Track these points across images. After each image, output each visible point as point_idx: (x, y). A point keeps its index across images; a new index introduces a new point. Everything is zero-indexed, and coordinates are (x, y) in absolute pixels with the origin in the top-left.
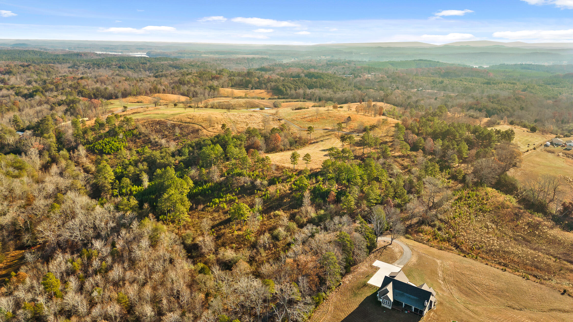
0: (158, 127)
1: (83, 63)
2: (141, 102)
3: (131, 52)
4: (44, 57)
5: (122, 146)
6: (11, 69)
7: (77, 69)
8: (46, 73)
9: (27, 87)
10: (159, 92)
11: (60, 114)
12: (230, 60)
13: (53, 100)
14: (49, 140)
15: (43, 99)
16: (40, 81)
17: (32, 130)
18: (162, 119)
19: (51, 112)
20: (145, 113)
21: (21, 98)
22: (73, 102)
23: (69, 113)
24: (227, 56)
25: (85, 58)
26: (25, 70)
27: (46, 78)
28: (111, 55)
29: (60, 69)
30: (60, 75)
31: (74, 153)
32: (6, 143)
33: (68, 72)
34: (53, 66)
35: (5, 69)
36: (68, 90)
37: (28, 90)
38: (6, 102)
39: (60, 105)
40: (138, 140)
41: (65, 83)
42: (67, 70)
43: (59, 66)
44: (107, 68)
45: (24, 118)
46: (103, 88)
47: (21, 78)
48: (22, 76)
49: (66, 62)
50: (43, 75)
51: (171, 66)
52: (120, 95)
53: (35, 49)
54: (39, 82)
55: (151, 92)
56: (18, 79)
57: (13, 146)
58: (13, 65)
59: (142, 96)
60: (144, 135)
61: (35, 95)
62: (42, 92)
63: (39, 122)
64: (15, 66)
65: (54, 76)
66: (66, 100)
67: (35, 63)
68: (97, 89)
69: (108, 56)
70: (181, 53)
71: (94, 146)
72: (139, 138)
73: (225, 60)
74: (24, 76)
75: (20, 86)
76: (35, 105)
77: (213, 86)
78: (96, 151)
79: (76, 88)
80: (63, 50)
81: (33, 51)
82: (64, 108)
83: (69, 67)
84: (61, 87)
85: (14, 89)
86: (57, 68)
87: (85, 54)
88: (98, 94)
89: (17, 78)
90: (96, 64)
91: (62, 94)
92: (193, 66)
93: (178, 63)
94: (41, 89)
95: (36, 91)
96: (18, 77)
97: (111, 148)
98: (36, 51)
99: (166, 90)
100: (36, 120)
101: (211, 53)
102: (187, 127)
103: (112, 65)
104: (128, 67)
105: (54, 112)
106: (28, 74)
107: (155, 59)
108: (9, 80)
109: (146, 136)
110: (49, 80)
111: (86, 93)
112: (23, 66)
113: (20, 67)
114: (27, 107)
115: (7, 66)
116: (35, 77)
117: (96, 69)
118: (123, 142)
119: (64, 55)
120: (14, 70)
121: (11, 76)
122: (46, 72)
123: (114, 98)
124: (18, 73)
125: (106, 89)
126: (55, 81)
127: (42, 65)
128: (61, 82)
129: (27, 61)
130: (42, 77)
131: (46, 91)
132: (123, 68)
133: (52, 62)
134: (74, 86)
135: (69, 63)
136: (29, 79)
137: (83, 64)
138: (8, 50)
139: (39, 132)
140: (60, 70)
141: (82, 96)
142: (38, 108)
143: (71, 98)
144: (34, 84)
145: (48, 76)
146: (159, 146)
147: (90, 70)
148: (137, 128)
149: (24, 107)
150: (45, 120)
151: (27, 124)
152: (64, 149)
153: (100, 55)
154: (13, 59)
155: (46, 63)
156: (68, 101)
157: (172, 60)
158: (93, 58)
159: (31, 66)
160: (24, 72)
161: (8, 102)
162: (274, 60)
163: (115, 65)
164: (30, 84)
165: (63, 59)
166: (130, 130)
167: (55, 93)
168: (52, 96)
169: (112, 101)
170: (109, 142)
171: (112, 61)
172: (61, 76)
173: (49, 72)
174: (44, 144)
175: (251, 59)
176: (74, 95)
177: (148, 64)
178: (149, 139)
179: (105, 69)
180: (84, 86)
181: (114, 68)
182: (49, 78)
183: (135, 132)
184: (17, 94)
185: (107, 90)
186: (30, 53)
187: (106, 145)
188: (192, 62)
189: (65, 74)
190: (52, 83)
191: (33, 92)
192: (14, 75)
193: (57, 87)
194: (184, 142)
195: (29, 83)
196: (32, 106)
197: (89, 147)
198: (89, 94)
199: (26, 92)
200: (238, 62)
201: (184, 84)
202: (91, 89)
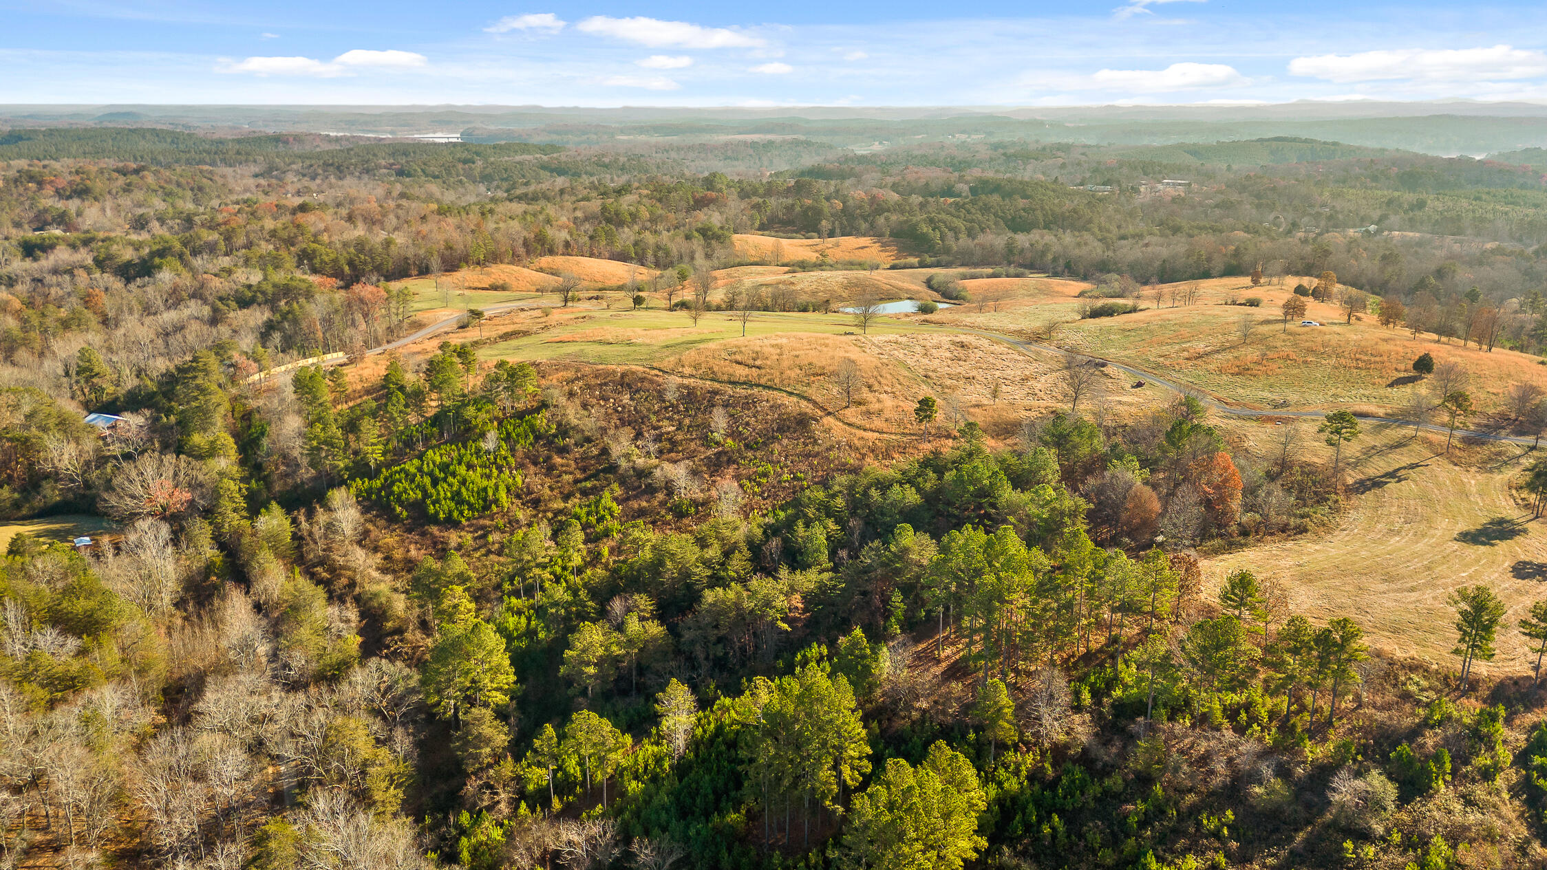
0: (626, 399)
1: (294, 163)
2: (503, 288)
3: (419, 131)
4: (182, 147)
5: (502, 488)
6: (88, 182)
7: (280, 179)
8: (189, 193)
9: (134, 237)
10: (551, 252)
11: (247, 342)
12: (704, 148)
13: (216, 284)
14: (212, 463)
15: (186, 280)
16: (173, 218)
17: (147, 413)
18: (634, 368)
19: (214, 331)
20: (546, 336)
21: (112, 279)
22: (286, 291)
23: (277, 337)
24: (690, 139)
25: (297, 148)
26: (129, 184)
27: (190, 206)
28: (368, 139)
29: (231, 180)
30: (234, 197)
31: (310, 515)
32: (48, 468)
33: (253, 188)
34: (211, 172)
35: (70, 183)
36: (266, 248)
37: (137, 247)
38: (61, 293)
39: (244, 303)
40: (558, 460)
41: (255, 226)
42: (251, 182)
43: (228, 171)
44: (365, 177)
45: (120, 357)
46: (378, 240)
47: (117, 209)
48: (120, 201)
49: (246, 161)
50: (183, 198)
51: (544, 167)
52: (435, 262)
53: (159, 127)
54: (170, 222)
55: (528, 253)
56: (109, 213)
57: (73, 481)
58: (94, 169)
59: (502, 266)
60: (578, 437)
61: (159, 267)
62: (181, 256)
63: (172, 375)
64: (101, 171)
65: (215, 203)
66: (264, 286)
67: (159, 163)
68: (360, 245)
69: (361, 143)
70: (557, 132)
71: (388, 486)
72: (563, 451)
73: (691, 148)
74: (125, 201)
75: (113, 235)
76: (159, 302)
77: (709, 229)
78: (398, 509)
79: (290, 242)
80: (235, 128)
81: (154, 130)
82: (258, 316)
83: (256, 176)
84: (241, 240)
85: (93, 245)
86: (224, 176)
87: (298, 138)
88: (365, 263)
89: (103, 210)
90: (332, 165)
91: (247, 262)
92: (606, 166)
93: (563, 159)
94: (178, 246)
95: (162, 253)
96: (109, 204)
97: (457, 498)
98: (162, 130)
99: (572, 243)
100: (161, 365)
101: (642, 130)
102: (749, 403)
103: (378, 167)
104: (423, 171)
105: (224, 330)
106: (139, 195)
107: (494, 147)
108: (79, 214)
109: (588, 440)
110: (202, 213)
111: (326, 259)
112: (123, 172)
113: (115, 175)
114: (131, 311)
115: (77, 173)
116: (158, 204)
117: (332, 179)
118: (500, 470)
119: (239, 141)
120: (98, 185)
121: (86, 203)
122: (192, 189)
123: (415, 272)
124: (109, 192)
125: (388, 243)
126: (220, 218)
127: (179, 170)
128: (241, 219)
129: (136, 159)
130: (180, 204)
131: (195, 253)
132: (409, 175)
133: (207, 160)
134: (285, 235)
135: (255, 161)
136: (140, 211)
137: (294, 167)
138: (85, 130)
139: (172, 418)
140: (232, 183)
141: (315, 271)
142: (170, 317)
143: (279, 277)
144: (155, 225)
145: (196, 201)
146: (661, 496)
147: (318, 181)
148: (544, 405)
149: (120, 310)
150: (194, 369)
151: (130, 383)
152: (274, 505)
153: (337, 139)
154: (98, 153)
155: (188, 162)
156: (269, 289)
157: (543, 149)
158: (318, 149)
159: (146, 173)
160: (125, 190)
161: (69, 294)
162: (830, 147)
163: (385, 167)
164: (143, 228)
165: (238, 153)
166: (520, 415)
167: (225, 261)
168: (216, 270)
169: (411, 284)
170: (444, 467)
171: (375, 155)
172: (237, 203)
173: (200, 189)
174: (194, 485)
175: (764, 146)
176: (287, 265)
177: (479, 163)
178: (605, 451)
179: (359, 178)
180: (315, 236)
181: (385, 175)
182: (201, 209)
183: (541, 421)
184: (100, 264)
185: (392, 247)
186: (144, 137)
187: (435, 482)
188: (603, 155)
189: (247, 196)
190: (212, 226)
191: (153, 254)
192: (96, 199)
193: (228, 238)
194: (765, 475)
195: (140, 224)
196: (148, 310)
197: (369, 491)
198: (335, 261)
199: (128, 255)
200: (729, 153)
201: (620, 223)
202: (338, 246)
